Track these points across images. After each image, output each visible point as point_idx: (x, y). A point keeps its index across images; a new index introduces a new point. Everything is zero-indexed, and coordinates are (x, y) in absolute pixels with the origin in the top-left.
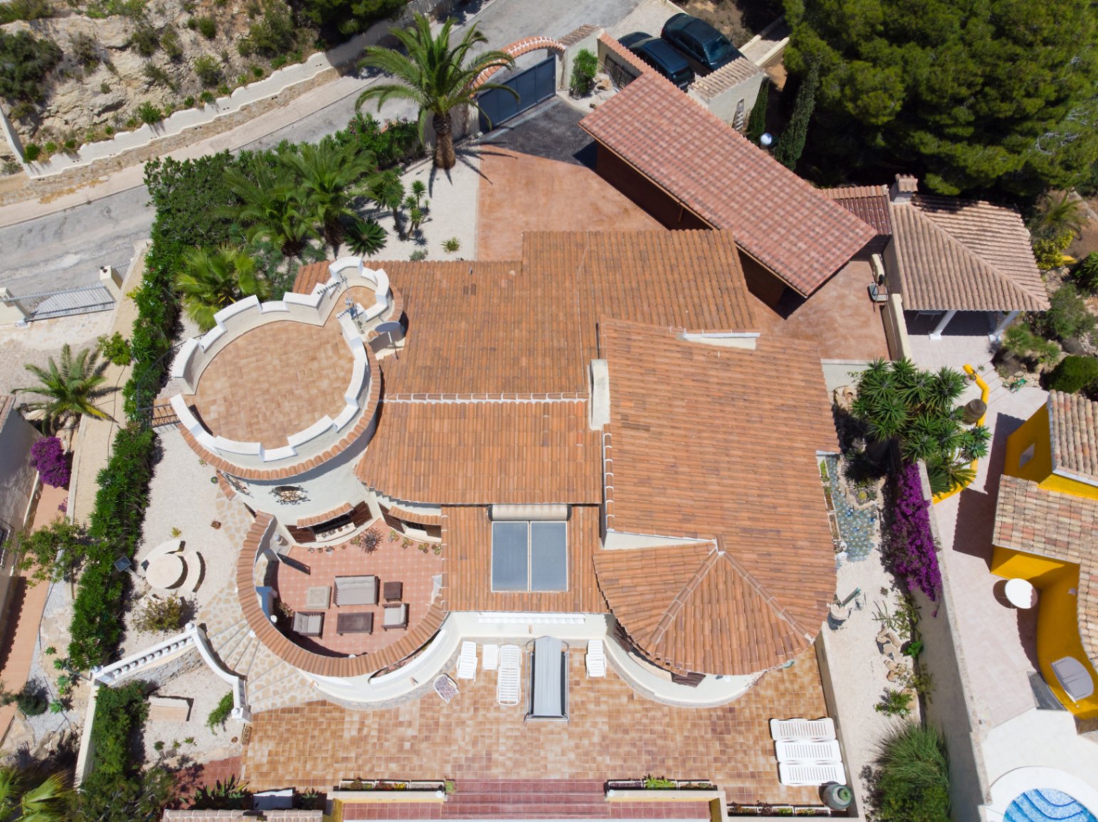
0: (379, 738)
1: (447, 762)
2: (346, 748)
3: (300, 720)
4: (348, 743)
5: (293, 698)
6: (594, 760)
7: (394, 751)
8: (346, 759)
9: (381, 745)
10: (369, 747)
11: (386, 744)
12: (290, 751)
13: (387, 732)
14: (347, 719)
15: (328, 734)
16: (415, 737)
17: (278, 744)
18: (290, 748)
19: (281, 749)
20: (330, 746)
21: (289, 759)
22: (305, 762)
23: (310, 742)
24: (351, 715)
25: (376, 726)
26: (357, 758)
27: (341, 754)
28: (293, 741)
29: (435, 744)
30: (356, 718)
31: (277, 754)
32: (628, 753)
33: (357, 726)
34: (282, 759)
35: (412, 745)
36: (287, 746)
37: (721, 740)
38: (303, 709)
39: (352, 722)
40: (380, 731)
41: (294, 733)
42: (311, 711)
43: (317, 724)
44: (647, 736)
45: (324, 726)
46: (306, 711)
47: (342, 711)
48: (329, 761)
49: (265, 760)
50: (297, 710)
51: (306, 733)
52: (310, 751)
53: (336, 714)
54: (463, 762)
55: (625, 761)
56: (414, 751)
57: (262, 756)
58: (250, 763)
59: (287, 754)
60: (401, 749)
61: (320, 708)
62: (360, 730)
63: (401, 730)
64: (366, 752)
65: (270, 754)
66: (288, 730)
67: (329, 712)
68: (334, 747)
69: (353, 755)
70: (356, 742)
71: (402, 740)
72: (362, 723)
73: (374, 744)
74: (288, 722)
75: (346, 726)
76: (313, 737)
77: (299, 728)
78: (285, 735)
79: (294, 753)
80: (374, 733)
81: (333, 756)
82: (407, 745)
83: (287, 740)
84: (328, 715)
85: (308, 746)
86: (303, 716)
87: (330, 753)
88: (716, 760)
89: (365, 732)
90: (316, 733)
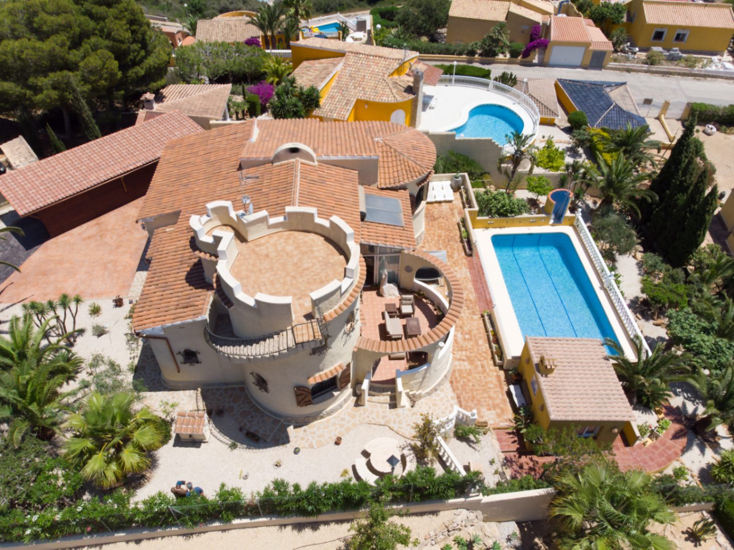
0: (466, 350)
1: (472, 318)
2: (476, 367)
3: (464, 394)
4: (473, 366)
5: (452, 398)
6: (457, 260)
7: (472, 343)
8: (483, 366)
9: (470, 349)
10: (473, 355)
11: (469, 347)
12: (485, 398)
13: (462, 347)
14: (458, 368)
15: (470, 378)
16: (462, 333)
17: (482, 406)
18: (483, 398)
19: (485, 404)
20: (477, 375)
21: (490, 397)
22: (489, 388)
23: (477, 387)
24: (456, 366)
25: (460, 352)
26: (480, 361)
27: (480, 369)
28: (478, 397)
29: (464, 324)
30: (457, 363)
31: (488, 405)
32: (450, 248)
33: (461, 362)
34: (491, 402)
35: (466, 334)
36: (482, 400)
37: (437, 218)
38: (457, 394)
39: (460, 365)
40: (462, 350)
41: (474, 397)
42: (458, 389)
43: (465, 385)
44: (441, 242)
45: (466, 380)
46: (458, 392)
47: (454, 371)
48: (485, 375)
49: (493, 412)
50: (458, 397)
51: (472, 390)
52: (483, 386)
53: (457, 374)
54: (470, 311)
55: (454, 250)
56: (469, 333)
57: (491, 414)
58: (497, 420)
59: (487, 400)
60: (470, 339)
61: (455, 384)
62: (463, 360)
63: (459, 340)
64: (475, 356)
65: (489, 409)
66: (472, 401)
67: (456, 378)
68: (477, 373)
69: (479, 363)
70: (471, 362)
71: (465, 339)
72: (459, 360)
73: (470, 352)
74: (467, 401)
75: (463, 368)
76: (473, 386)
77: (470, 395)
78: (476, 402)
79: (485, 395)
80: (464, 353)
81: (483, 373)
82: (467, 336)
83: (478, 401)
84: (458, 379)
85: (479, 388)
86: (462, 393)
87: (481, 375)
88: (447, 220)
89: (464, 358)
90: (470, 384)
